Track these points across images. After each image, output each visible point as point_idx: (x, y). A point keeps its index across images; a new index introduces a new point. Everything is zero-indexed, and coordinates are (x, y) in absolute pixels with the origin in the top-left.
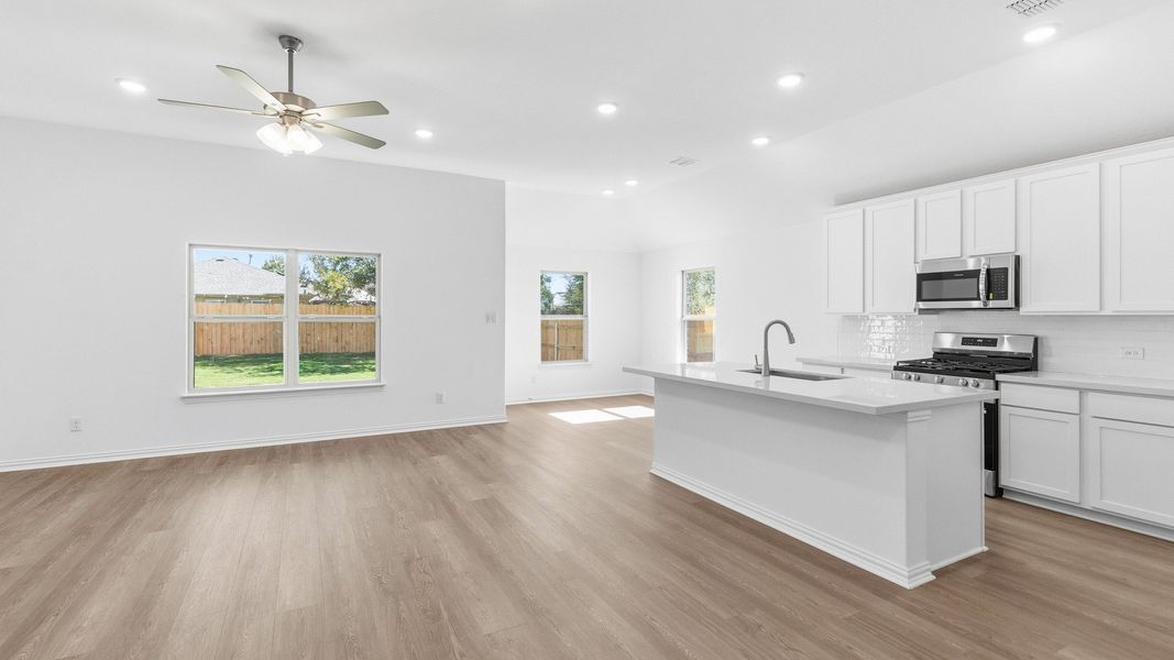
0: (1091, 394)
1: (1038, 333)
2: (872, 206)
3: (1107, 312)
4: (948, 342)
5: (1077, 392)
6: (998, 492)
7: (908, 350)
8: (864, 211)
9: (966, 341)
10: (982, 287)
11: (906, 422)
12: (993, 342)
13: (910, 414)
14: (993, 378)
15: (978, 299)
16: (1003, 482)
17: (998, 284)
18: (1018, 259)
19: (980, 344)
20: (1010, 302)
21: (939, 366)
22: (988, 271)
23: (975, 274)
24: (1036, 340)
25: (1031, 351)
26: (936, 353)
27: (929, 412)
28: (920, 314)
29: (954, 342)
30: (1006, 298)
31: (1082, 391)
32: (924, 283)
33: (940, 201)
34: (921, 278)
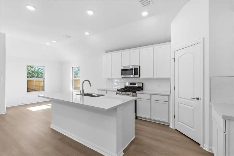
0: (152, 95)
1: (143, 82)
2: (113, 53)
3: (154, 78)
4: (127, 84)
5: (150, 95)
6: (136, 118)
7: (120, 86)
8: (111, 54)
9: (131, 84)
10: (133, 72)
11: (117, 111)
12: (135, 84)
13: (117, 108)
14: (135, 92)
15: (133, 75)
16: (138, 115)
17: (136, 72)
18: (140, 66)
19: (133, 85)
20: (138, 76)
21: (126, 90)
22: (135, 69)
23: (132, 69)
24: (142, 83)
25: (141, 86)
26: (125, 87)
27: (122, 106)
28: (122, 78)
29: (128, 84)
30: (138, 75)
31: (151, 95)
32: (123, 71)
33: (126, 53)
34: (122, 70)
